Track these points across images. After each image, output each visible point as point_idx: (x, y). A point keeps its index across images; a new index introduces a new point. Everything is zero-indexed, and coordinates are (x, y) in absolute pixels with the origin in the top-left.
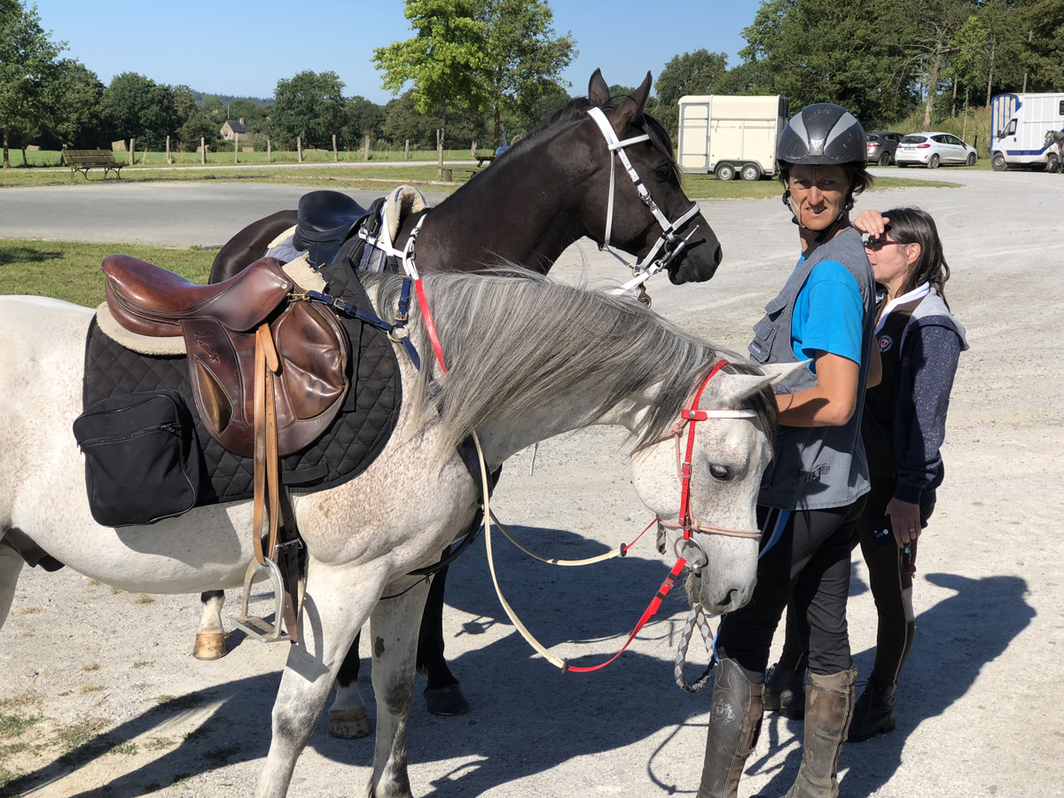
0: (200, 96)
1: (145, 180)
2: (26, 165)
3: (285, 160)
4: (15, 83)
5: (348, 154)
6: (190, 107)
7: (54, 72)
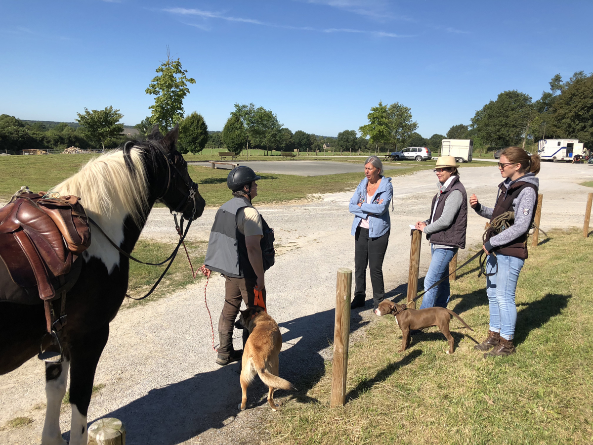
0: (318, 136)
1: (300, 160)
2: (272, 155)
3: (337, 155)
4: (271, 134)
5: (354, 153)
6: (315, 140)
7: (280, 131)
